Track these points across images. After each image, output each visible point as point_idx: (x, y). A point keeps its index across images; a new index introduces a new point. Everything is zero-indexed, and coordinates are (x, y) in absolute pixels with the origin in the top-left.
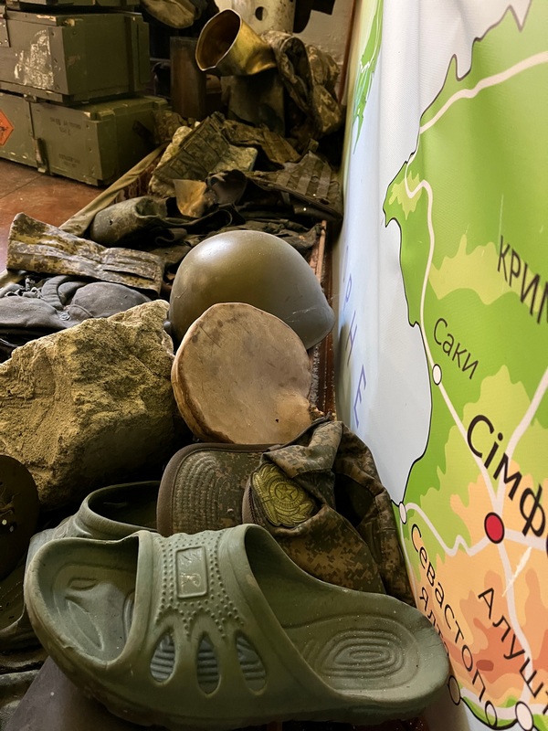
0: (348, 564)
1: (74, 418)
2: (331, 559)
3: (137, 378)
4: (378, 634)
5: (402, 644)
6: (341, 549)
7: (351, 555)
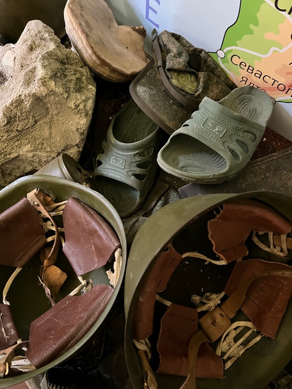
0: (217, 88)
1: (79, 116)
2: (212, 91)
3: (78, 75)
4: (242, 103)
5: (250, 100)
6: (211, 85)
7: (215, 84)
